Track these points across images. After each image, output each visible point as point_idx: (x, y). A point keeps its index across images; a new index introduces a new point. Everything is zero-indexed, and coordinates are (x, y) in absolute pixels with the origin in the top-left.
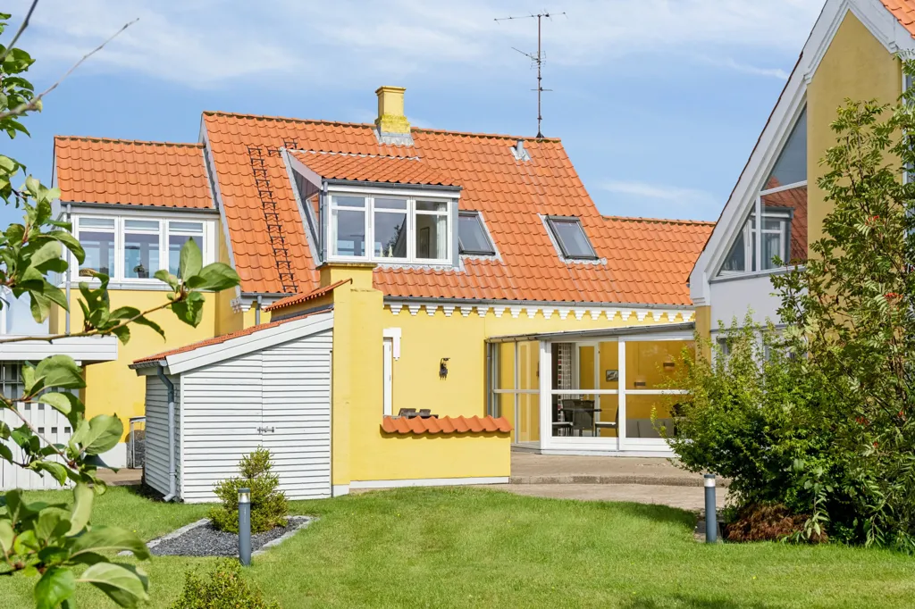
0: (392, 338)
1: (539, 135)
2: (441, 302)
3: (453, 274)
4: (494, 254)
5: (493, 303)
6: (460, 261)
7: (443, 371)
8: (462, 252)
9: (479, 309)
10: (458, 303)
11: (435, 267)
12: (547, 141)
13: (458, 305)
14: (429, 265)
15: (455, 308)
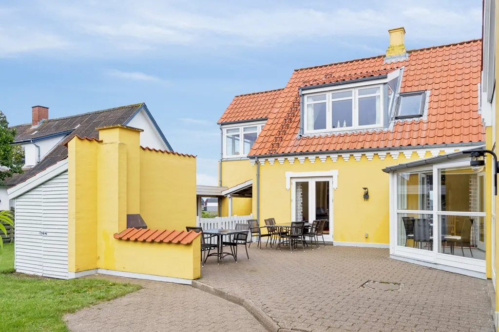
0: (333, 176)
3: (382, 133)
4: (422, 116)
6: (392, 124)
7: (366, 196)
9: (392, 154)
11: (371, 130)
13: (376, 153)
14: (367, 129)
15: (374, 154)
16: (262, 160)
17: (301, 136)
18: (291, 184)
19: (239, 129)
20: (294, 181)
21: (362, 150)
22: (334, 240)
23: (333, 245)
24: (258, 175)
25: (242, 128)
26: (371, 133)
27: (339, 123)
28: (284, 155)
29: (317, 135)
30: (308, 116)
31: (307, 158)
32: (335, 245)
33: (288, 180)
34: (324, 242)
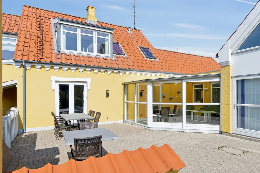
0: (87, 82)
1: (134, 28)
2: (106, 69)
3: (111, 59)
4: (124, 55)
5: (125, 70)
6: (113, 56)
7: (108, 95)
8: (114, 53)
9: (120, 72)
10: (113, 69)
11: (104, 57)
12: (137, 30)
14: (102, 56)
15: (112, 71)
16: (28, 66)
17: (59, 52)
18: (55, 86)
20: (58, 84)
24: (25, 77)
26: (106, 59)
27: (84, 49)
33: (53, 83)
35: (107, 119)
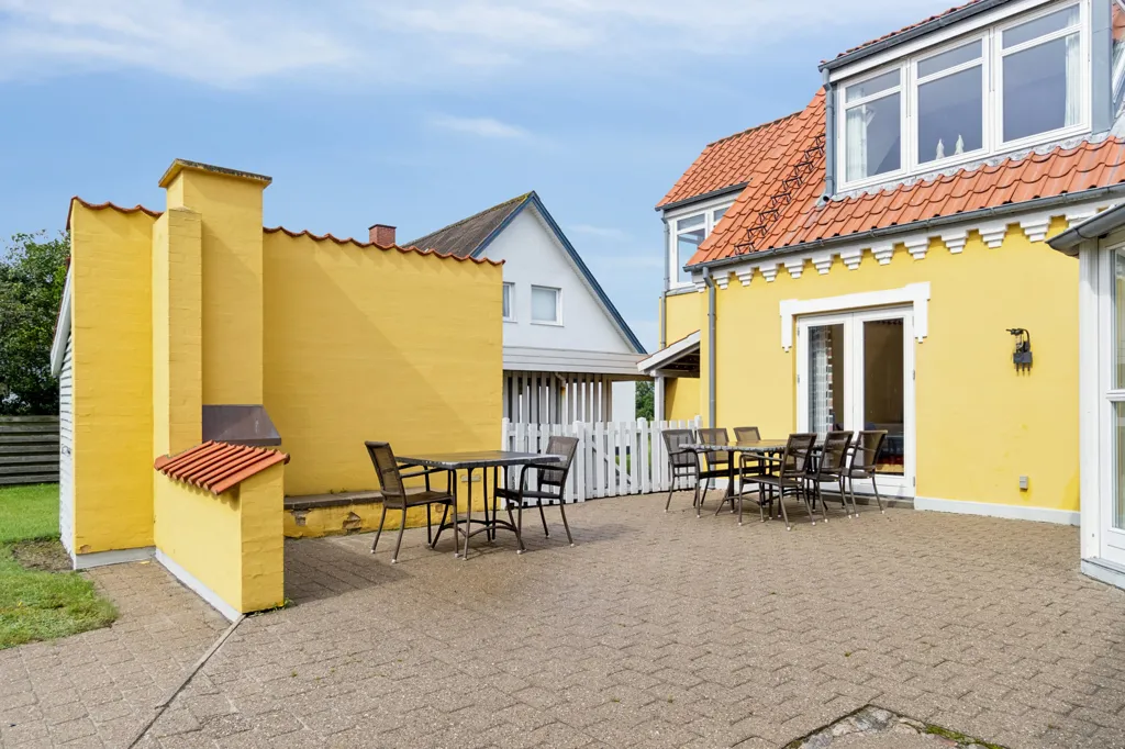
0: (913, 302)
13: (1057, 213)
14: (1032, 147)
15: (1053, 219)
16: (720, 276)
17: (826, 199)
18: (795, 332)
19: (703, 215)
20: (804, 327)
21: (1008, 208)
22: (918, 492)
23: (912, 507)
24: (714, 316)
25: (709, 213)
26: (1043, 158)
27: (940, 146)
28: (774, 255)
29: (872, 192)
30: (851, 142)
31: (836, 257)
32: (918, 506)
33: (787, 322)
34: (876, 495)
35: (1024, 490)
